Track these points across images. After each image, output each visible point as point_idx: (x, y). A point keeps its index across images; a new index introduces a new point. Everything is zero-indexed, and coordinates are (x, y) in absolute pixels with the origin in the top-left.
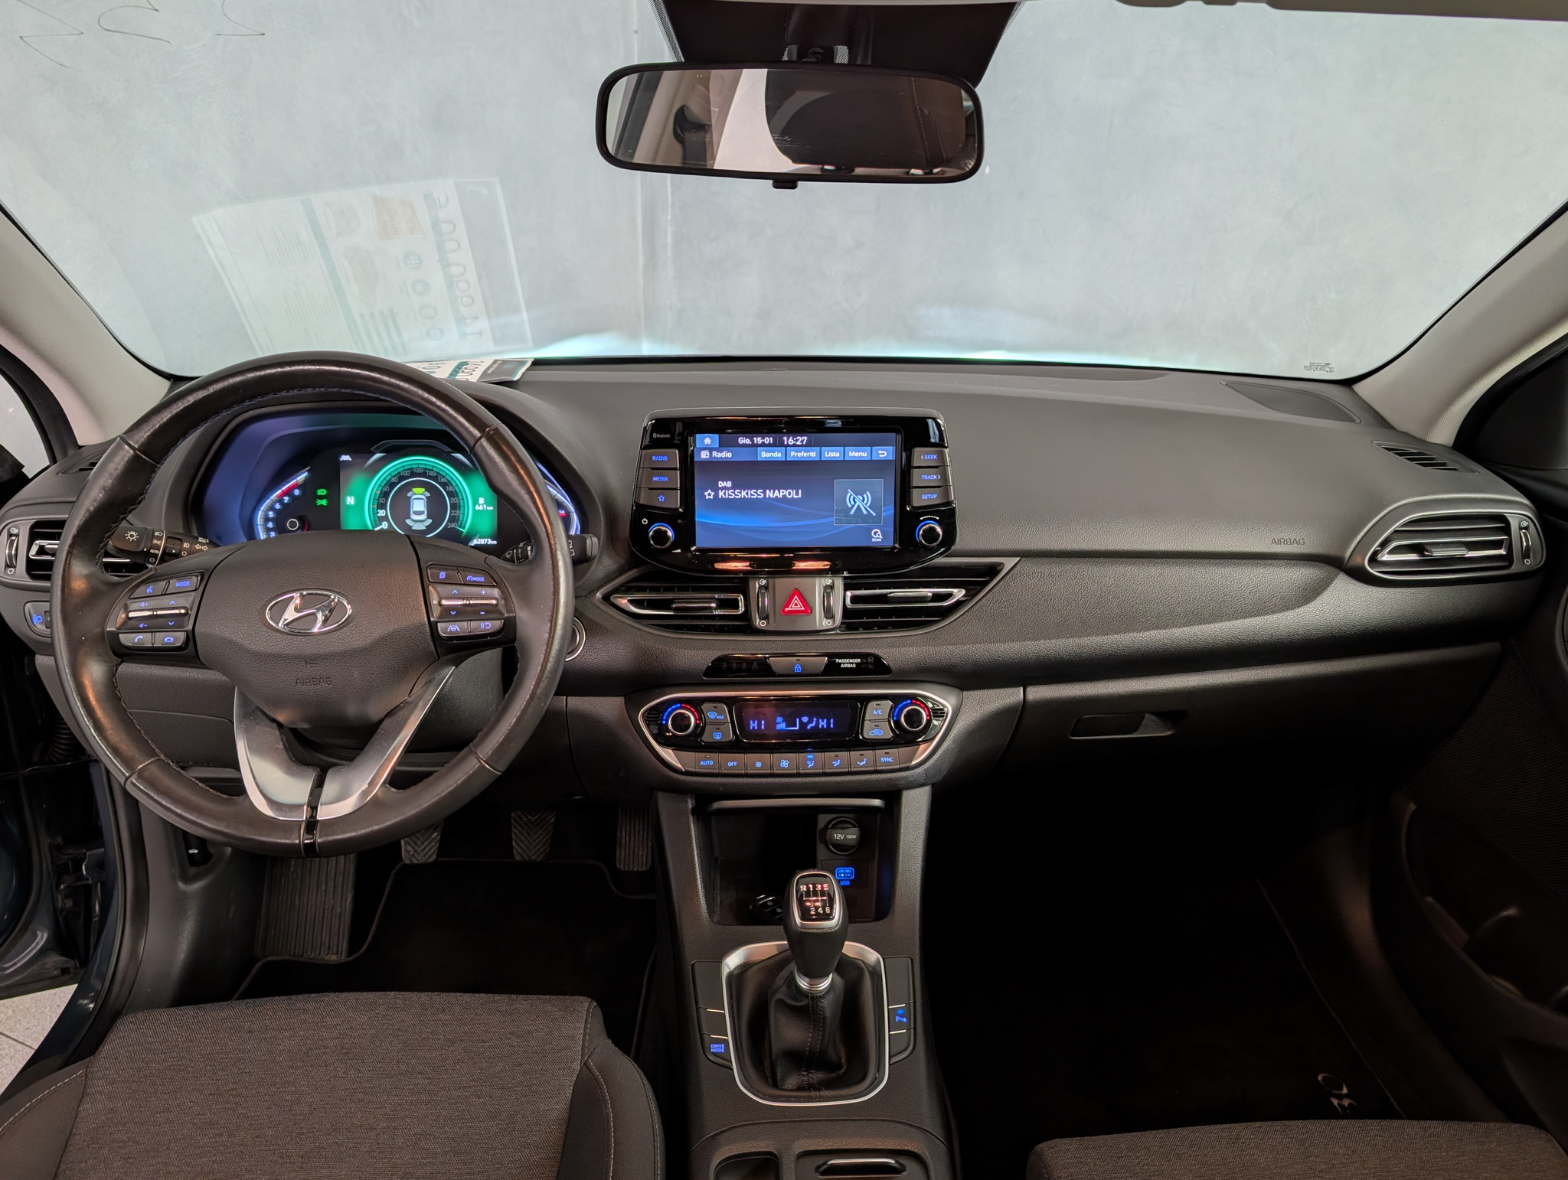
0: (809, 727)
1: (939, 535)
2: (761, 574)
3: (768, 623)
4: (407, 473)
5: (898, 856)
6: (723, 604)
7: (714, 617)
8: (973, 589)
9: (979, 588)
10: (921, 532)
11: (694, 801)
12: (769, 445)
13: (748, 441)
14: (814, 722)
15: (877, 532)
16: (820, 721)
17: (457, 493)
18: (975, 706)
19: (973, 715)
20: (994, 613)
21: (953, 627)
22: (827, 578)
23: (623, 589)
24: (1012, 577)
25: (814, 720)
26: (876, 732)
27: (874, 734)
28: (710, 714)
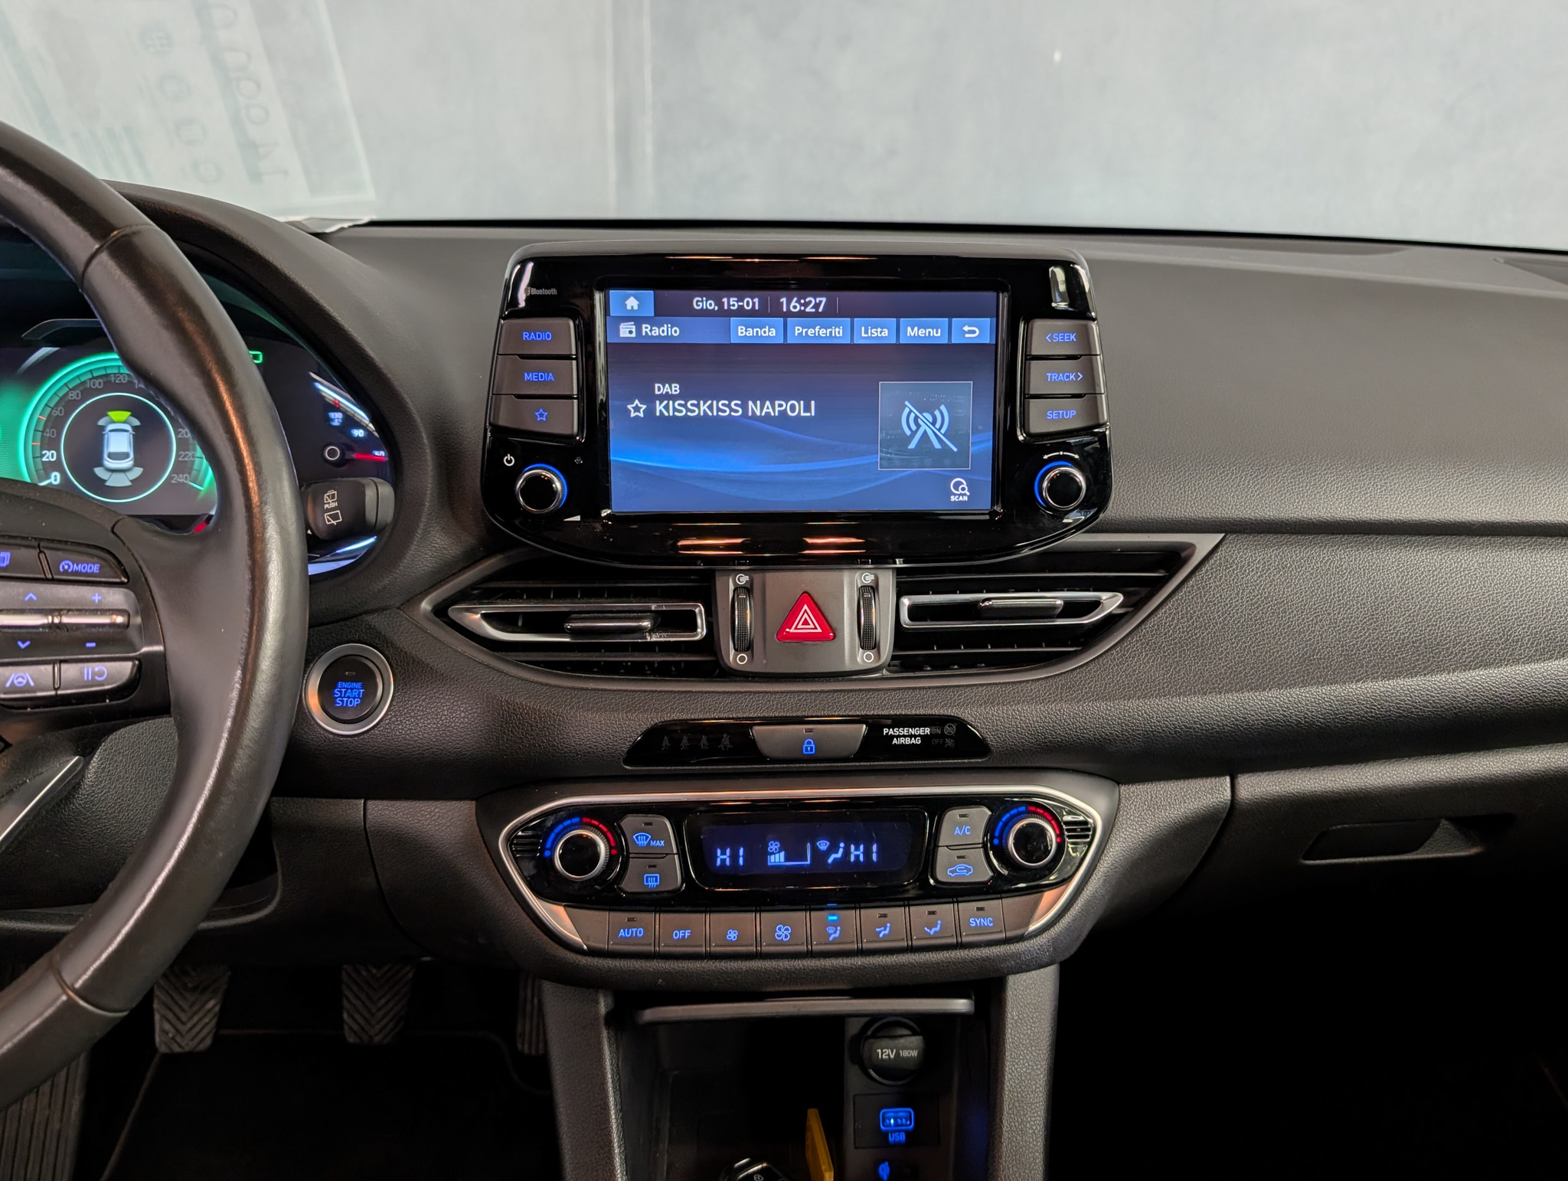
0: (830, 860)
1: (1080, 488)
2: (739, 564)
3: (752, 657)
4: (97, 384)
5: (1002, 1103)
6: (664, 621)
7: (651, 647)
8: (1139, 594)
9: (1144, 591)
10: (1045, 484)
11: (610, 1000)
12: (752, 313)
13: (711, 305)
14: (841, 851)
15: (961, 483)
16: (852, 847)
18: (1143, 813)
19: (1140, 832)
20: (1180, 638)
21: (1104, 665)
22: (864, 571)
23: (475, 592)
24: (1212, 569)
25: (840, 847)
26: (959, 869)
27: (957, 872)
28: (637, 837)
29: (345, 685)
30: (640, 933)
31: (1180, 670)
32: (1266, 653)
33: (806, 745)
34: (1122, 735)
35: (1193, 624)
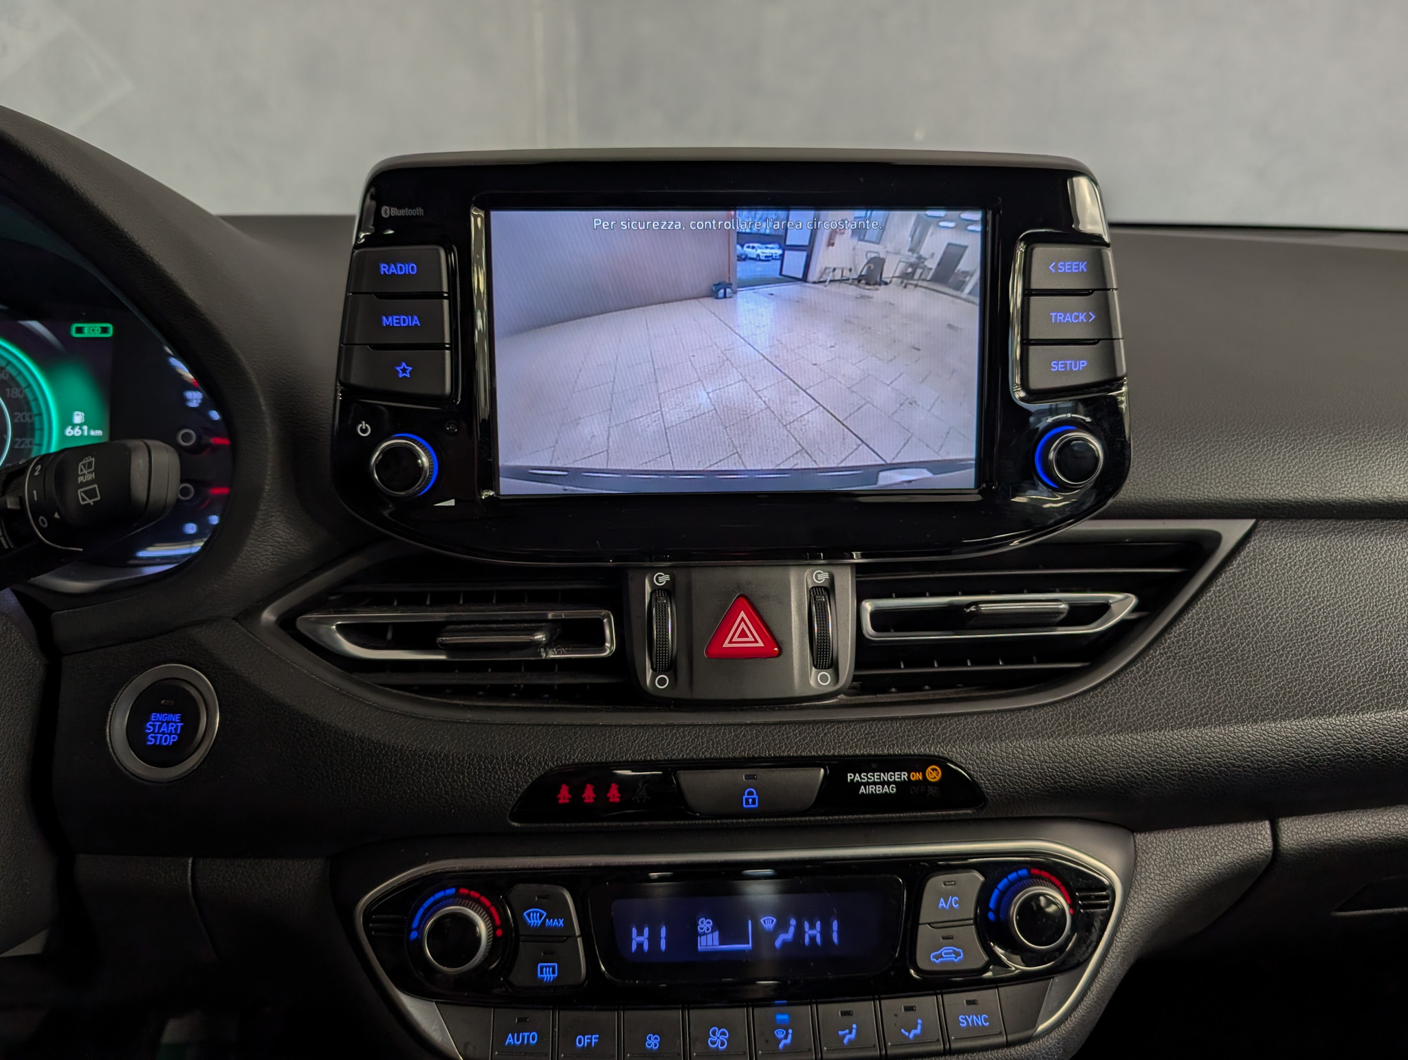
0: (777, 943)
1: (1097, 459)
2: (658, 560)
3: (674, 679)
6: (565, 634)
7: (546, 666)
8: (1154, 596)
10: (1052, 455)
14: (792, 930)
16: (807, 925)
17: (28, 403)
18: (1165, 870)
19: (1164, 893)
20: (1214, 650)
21: (1123, 686)
22: (815, 568)
23: (333, 598)
24: (1245, 562)
25: (790, 925)
26: (945, 954)
27: (943, 957)
28: (529, 915)
29: (160, 717)
30: (533, 1039)
31: (1219, 691)
32: (1325, 669)
33: (746, 796)
34: (1153, 776)
35: (1229, 632)
